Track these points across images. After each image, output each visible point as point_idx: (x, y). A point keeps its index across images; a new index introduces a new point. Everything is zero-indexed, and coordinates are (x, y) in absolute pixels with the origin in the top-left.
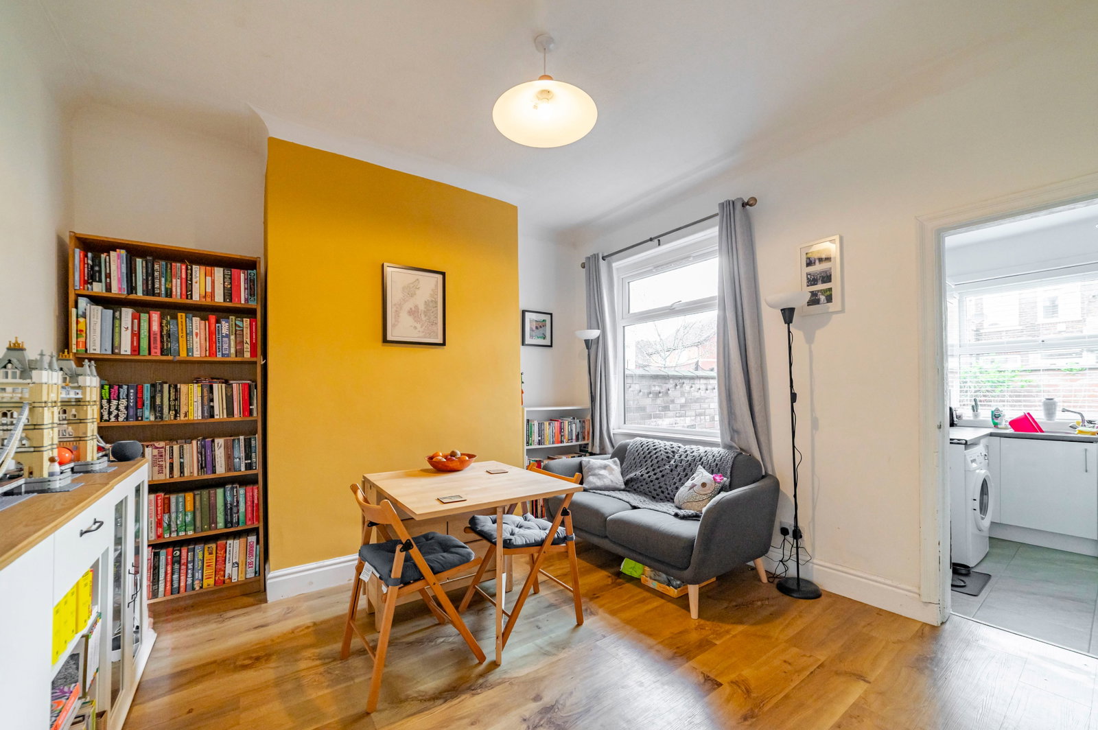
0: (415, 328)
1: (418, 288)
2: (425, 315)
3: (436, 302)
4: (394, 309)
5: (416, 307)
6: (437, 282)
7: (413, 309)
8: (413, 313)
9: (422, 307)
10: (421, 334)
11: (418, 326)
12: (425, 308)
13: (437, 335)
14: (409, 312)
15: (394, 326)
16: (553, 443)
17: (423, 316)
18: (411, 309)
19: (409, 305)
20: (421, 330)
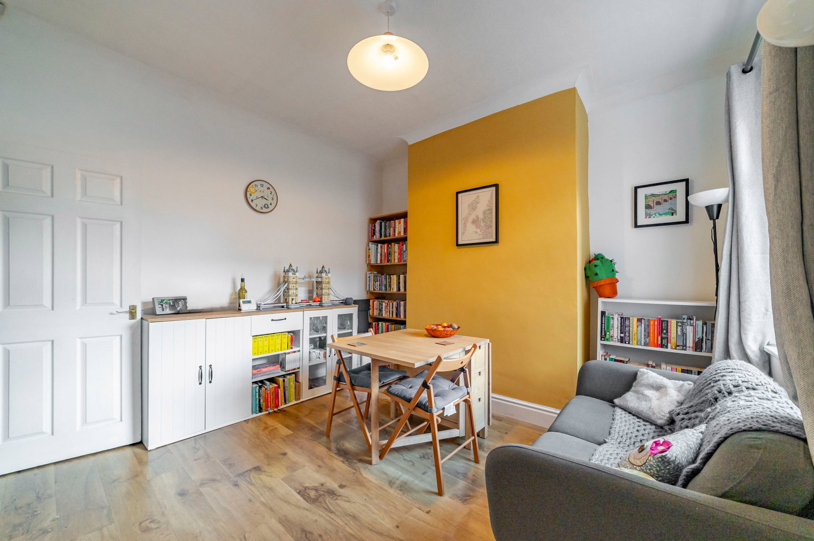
0: (476, 232)
1: (478, 203)
2: (484, 222)
3: (491, 210)
4: (463, 221)
5: (477, 217)
6: (492, 193)
7: (475, 219)
8: (475, 222)
9: (481, 216)
10: (481, 237)
11: (478, 230)
12: (484, 216)
13: (492, 236)
14: (472, 222)
15: (463, 234)
16: (646, 344)
17: (482, 222)
18: (474, 219)
19: (473, 216)
20: (481, 233)
